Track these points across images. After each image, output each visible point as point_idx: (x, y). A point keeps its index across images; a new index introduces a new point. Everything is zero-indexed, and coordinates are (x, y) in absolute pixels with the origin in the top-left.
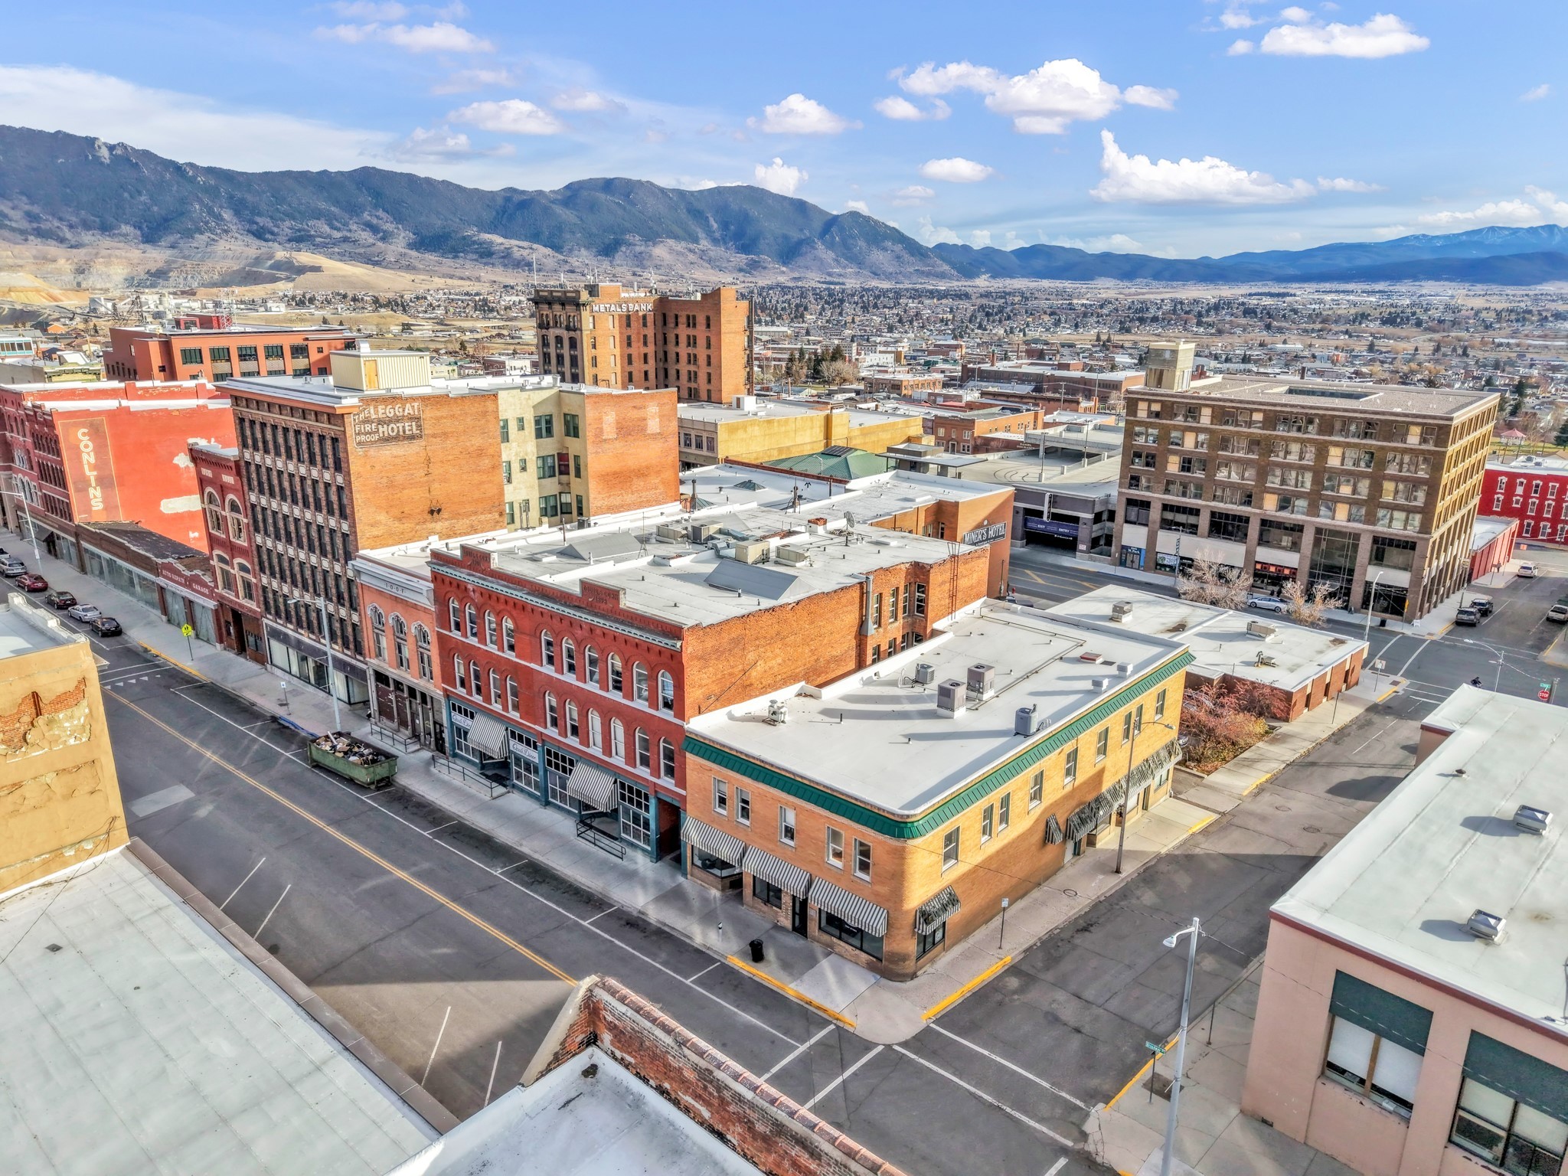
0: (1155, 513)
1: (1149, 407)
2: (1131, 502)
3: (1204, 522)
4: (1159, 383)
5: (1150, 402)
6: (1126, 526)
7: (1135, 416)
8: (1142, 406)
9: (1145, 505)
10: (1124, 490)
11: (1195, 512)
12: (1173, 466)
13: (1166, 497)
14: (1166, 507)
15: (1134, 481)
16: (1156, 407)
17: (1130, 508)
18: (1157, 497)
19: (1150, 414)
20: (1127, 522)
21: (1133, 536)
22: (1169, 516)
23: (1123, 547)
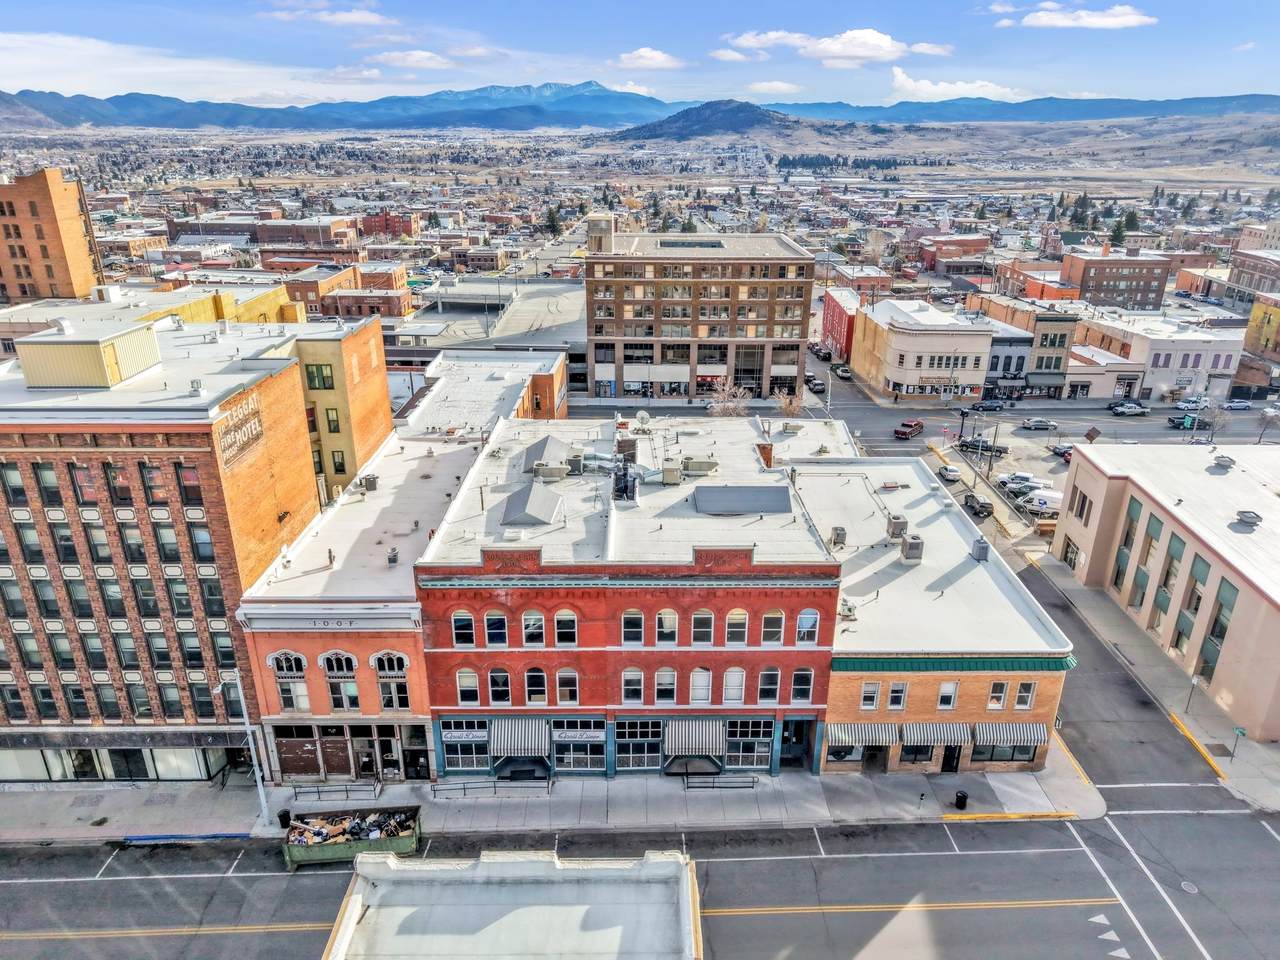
0: (620, 352)
1: (604, 268)
2: (599, 346)
3: (657, 353)
4: (600, 248)
5: (604, 264)
6: (596, 365)
7: (594, 277)
8: (598, 269)
9: (611, 346)
10: (592, 338)
11: (650, 347)
12: (628, 313)
13: (626, 338)
14: (627, 346)
15: (599, 330)
16: (610, 268)
17: (598, 351)
18: (618, 339)
19: (606, 274)
20: (597, 362)
21: (604, 372)
22: (629, 352)
23: (597, 382)
